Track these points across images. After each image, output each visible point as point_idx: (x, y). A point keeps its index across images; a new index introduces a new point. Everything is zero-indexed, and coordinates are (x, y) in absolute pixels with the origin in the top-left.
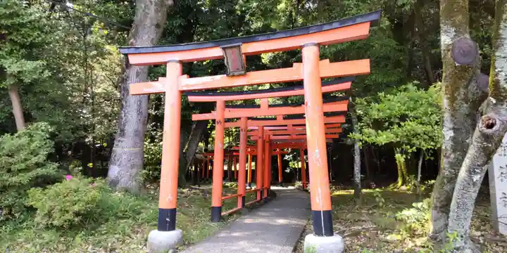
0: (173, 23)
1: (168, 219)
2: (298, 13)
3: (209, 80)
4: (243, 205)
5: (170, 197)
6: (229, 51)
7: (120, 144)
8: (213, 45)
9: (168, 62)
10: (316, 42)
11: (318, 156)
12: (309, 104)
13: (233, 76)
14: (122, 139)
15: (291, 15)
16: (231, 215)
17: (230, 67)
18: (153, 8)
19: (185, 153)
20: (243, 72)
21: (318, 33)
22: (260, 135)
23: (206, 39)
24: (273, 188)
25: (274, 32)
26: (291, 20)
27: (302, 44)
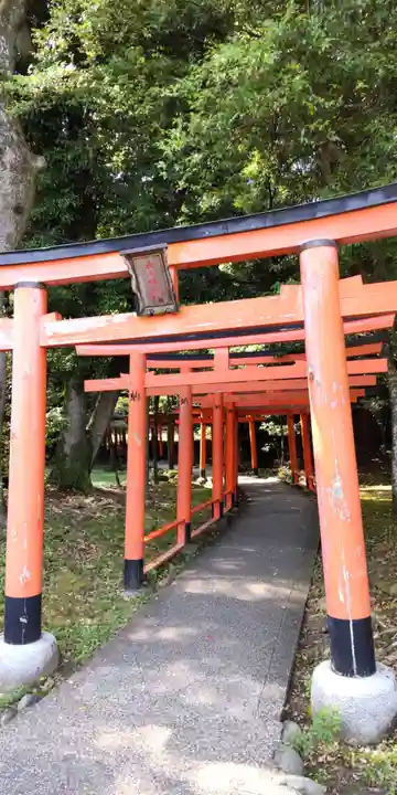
0: (57, 204)
1: (23, 620)
2: (279, 180)
3: (102, 325)
4: (188, 539)
5: (26, 573)
6: (140, 262)
9: (18, 285)
10: (332, 237)
11: (341, 496)
12: (317, 377)
13: (152, 315)
15: (267, 184)
16: (161, 567)
17: (144, 299)
19: (88, 432)
20: (172, 307)
21: (334, 218)
22: (217, 402)
23: (119, 231)
24: (243, 480)
25: (239, 215)
26: (268, 193)
27: (300, 243)
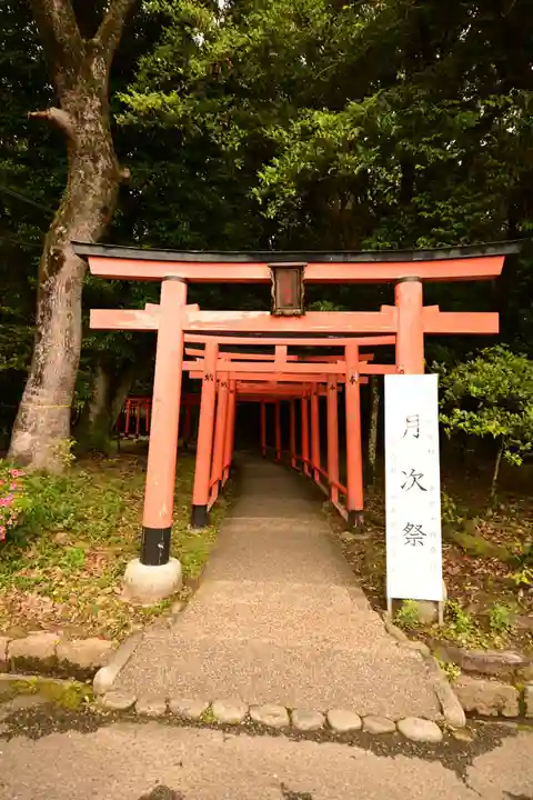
1: (160, 546)
6: (282, 274)
7: (34, 397)
8: (250, 259)
9: (166, 278)
10: (422, 276)
13: (283, 315)
14: (40, 390)
17: (278, 304)
18: (98, 180)
20: (300, 311)
21: (427, 262)
27: (399, 277)
